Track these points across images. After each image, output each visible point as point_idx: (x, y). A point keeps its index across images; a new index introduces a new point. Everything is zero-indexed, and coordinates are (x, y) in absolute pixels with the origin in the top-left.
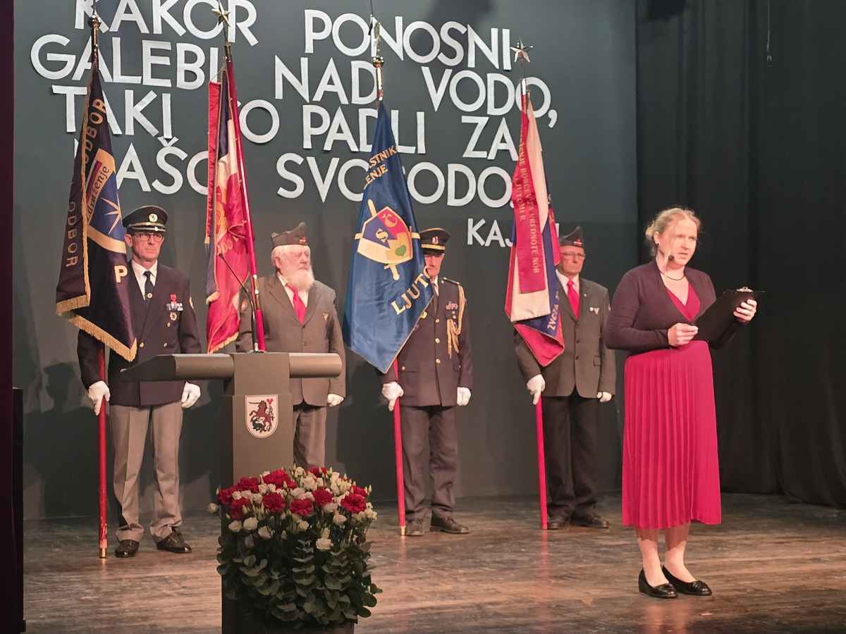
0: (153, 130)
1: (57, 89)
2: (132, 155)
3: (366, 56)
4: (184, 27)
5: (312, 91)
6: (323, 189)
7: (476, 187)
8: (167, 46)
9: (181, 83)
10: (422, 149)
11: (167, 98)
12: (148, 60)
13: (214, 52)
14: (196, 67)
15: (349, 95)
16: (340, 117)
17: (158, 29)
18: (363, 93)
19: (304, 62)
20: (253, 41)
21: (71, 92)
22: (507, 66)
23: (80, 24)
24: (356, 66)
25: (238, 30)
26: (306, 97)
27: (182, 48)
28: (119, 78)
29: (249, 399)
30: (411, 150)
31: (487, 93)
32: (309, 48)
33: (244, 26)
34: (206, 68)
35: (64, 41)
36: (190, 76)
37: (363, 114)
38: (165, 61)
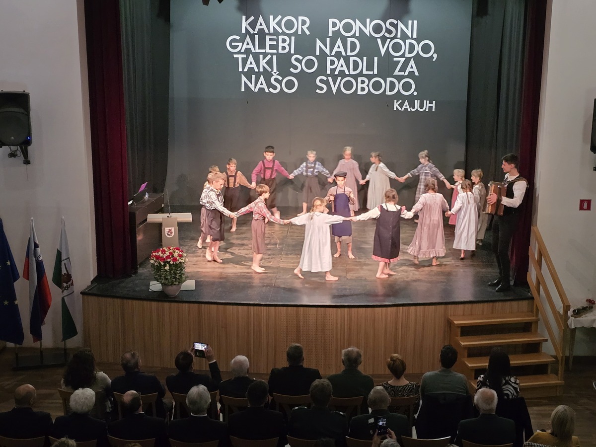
0: (270, 70)
1: (235, 56)
2: (262, 78)
3: (354, 36)
4: (282, 30)
5: (331, 52)
6: (334, 90)
7: (398, 86)
8: (275, 37)
9: (280, 51)
10: (376, 72)
11: (275, 57)
12: (268, 43)
13: (293, 38)
14: (286, 45)
15: (346, 51)
16: (342, 60)
17: (272, 31)
18: (352, 51)
19: (328, 40)
20: (308, 33)
21: (240, 57)
22: (415, 36)
23: (243, 31)
24: (349, 40)
25: (302, 29)
26: (329, 54)
27: (281, 37)
28: (258, 50)
29: (166, 228)
30: (371, 73)
31: (405, 48)
32: (330, 34)
33: (305, 27)
34: (290, 45)
35: (238, 38)
36: (284, 48)
37: (352, 59)
38: (275, 43)
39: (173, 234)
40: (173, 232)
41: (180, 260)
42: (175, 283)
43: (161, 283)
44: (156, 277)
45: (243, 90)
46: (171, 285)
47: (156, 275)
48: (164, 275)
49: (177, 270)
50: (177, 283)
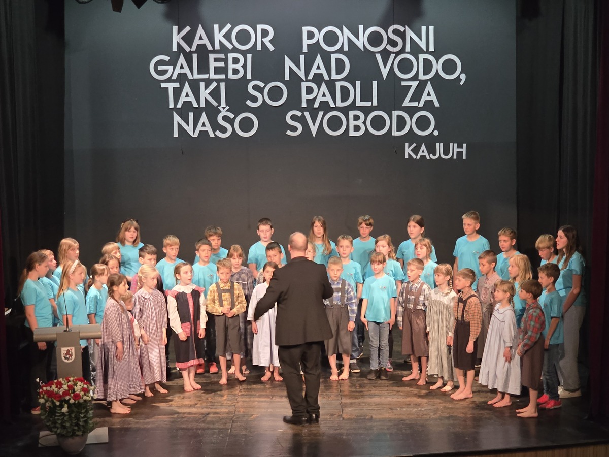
0: (215, 103)
1: (163, 85)
2: (204, 118)
3: (340, 51)
4: (232, 43)
5: (307, 74)
6: (314, 130)
7: (411, 123)
8: (222, 56)
10: (375, 103)
11: (223, 85)
12: (212, 65)
13: (249, 56)
14: (239, 66)
15: (329, 74)
16: (324, 88)
17: (217, 47)
18: (337, 73)
19: (302, 57)
20: (271, 48)
21: (171, 86)
22: (432, 49)
23: (175, 48)
24: (334, 57)
25: (263, 43)
26: (304, 78)
27: (231, 56)
28: (197, 76)
29: (62, 349)
30: (369, 104)
31: (418, 66)
32: (305, 49)
33: (266, 41)
34: (244, 66)
35: (167, 58)
36: (236, 71)
37: (338, 85)
39: (73, 357)
40: (74, 354)
41: (85, 397)
42: (77, 433)
43: (56, 433)
44: (48, 424)
45: (176, 135)
46: (71, 436)
47: (48, 422)
48: (59, 422)
49: (81, 413)
50: (80, 433)
